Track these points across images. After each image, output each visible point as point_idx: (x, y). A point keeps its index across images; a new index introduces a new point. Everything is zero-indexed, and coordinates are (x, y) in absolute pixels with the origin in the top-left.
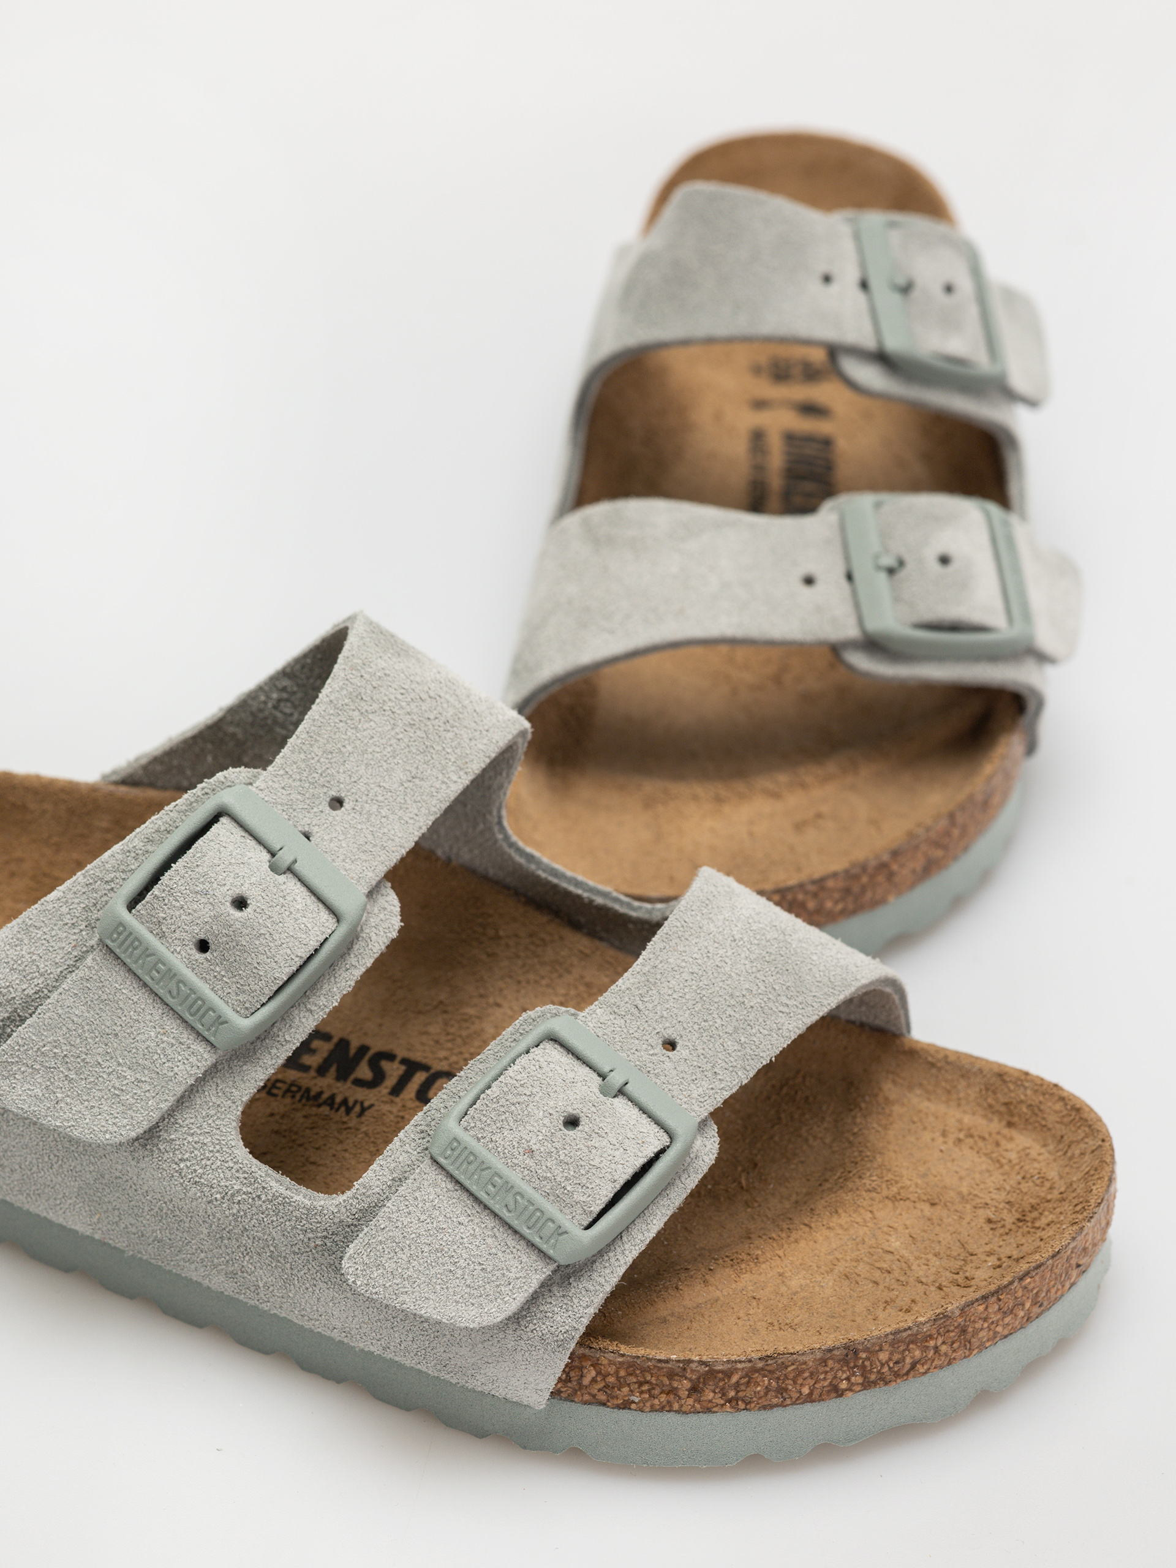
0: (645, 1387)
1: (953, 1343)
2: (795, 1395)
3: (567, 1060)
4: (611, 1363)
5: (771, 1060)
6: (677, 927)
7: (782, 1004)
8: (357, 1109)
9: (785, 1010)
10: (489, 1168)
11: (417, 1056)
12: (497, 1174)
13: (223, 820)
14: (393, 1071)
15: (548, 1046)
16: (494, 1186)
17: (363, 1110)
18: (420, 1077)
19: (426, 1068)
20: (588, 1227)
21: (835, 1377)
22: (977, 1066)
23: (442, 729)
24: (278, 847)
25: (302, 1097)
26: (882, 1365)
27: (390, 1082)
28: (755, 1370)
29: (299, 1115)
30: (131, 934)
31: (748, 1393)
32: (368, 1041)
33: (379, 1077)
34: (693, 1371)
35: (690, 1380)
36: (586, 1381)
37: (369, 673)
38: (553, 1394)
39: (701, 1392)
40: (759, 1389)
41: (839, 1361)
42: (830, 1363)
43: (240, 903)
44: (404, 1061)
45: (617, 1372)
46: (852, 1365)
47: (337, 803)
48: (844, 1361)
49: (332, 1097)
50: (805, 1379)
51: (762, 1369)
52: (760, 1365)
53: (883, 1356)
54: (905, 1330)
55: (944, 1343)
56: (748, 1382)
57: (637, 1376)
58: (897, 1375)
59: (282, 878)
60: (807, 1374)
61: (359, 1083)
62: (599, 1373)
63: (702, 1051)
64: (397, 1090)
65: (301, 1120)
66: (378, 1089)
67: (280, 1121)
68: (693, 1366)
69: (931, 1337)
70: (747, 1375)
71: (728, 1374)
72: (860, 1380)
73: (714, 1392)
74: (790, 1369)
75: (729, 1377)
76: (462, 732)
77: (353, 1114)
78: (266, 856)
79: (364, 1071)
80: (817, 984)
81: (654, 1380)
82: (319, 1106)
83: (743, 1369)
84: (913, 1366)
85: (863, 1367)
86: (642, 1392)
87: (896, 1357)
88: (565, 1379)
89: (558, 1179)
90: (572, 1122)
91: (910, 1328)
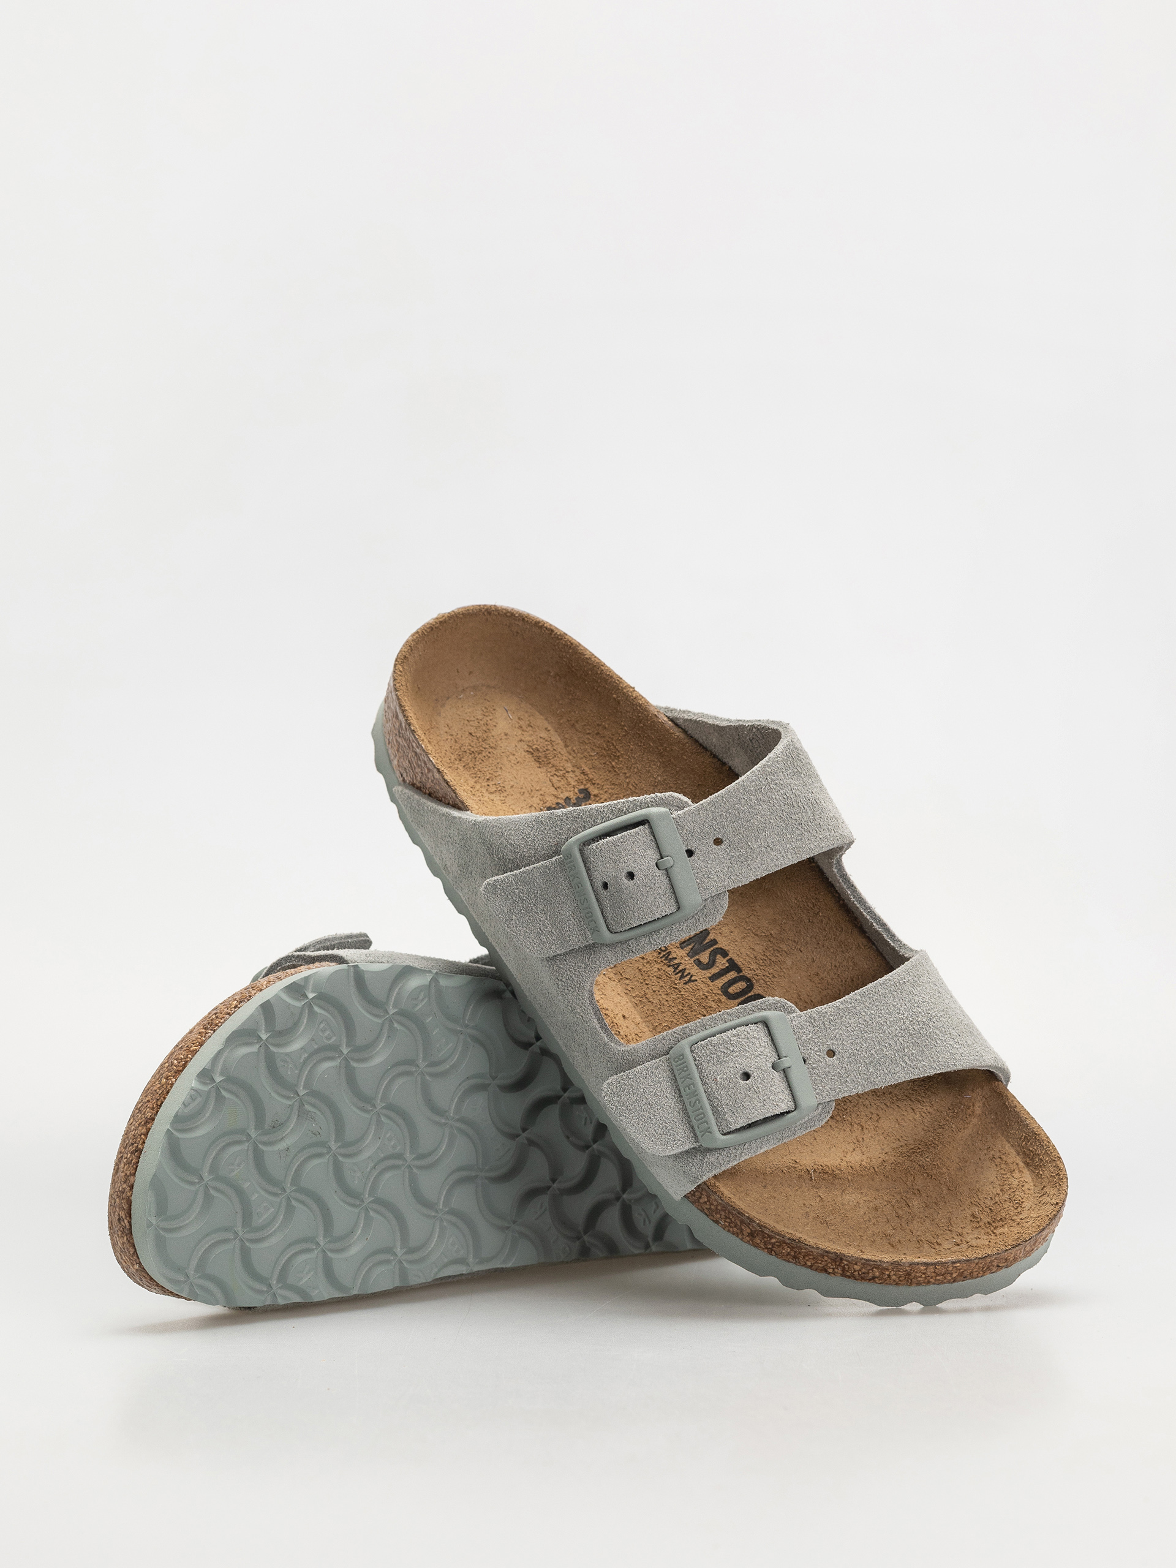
0: (728, 1220)
1: (900, 1277)
2: (803, 1263)
3: (766, 1039)
4: (715, 1200)
5: (881, 1087)
6: (872, 991)
7: (904, 1061)
8: (687, 979)
9: (904, 1065)
10: (691, 1079)
11: (739, 961)
12: (693, 1084)
13: (646, 826)
14: (721, 963)
15: (760, 1026)
16: (689, 1089)
17: (690, 981)
18: (732, 975)
19: (739, 970)
20: (724, 1135)
21: (827, 1265)
22: (1028, 1122)
23: (796, 827)
24: (666, 855)
25: (664, 955)
26: (855, 1271)
27: (714, 970)
28: (784, 1242)
29: (657, 966)
30: (572, 862)
31: (778, 1250)
32: (719, 939)
33: (712, 963)
34: (753, 1227)
35: (751, 1230)
36: (701, 1201)
37: (771, 779)
38: (685, 1196)
39: (755, 1237)
40: (784, 1251)
41: (831, 1259)
42: (826, 1258)
43: (631, 875)
44: (731, 961)
45: (717, 1206)
46: (838, 1264)
47: (718, 842)
48: (834, 1260)
49: (679, 964)
50: (810, 1259)
51: (789, 1244)
52: (788, 1241)
53: (857, 1267)
54: (874, 1261)
55: (894, 1275)
56: (780, 1246)
57: (725, 1213)
58: (863, 1279)
59: (658, 873)
60: (811, 1257)
61: (699, 963)
62: (708, 1201)
63: (846, 1065)
64: (713, 978)
65: (656, 970)
66: (705, 972)
67: (645, 964)
68: (755, 1225)
69: (888, 1270)
70: (779, 1242)
71: (771, 1237)
72: (840, 1272)
73: (761, 1241)
74: (803, 1251)
75: (771, 1239)
76: (806, 834)
77: (682, 981)
78: (656, 856)
79: (704, 957)
80: (930, 1058)
81: (733, 1220)
82: (669, 966)
83: (778, 1239)
84: (874, 1278)
85: (844, 1267)
86: (725, 1221)
87: (864, 1270)
88: (693, 1193)
89: (723, 1102)
90: (746, 1076)
91: (876, 1262)
